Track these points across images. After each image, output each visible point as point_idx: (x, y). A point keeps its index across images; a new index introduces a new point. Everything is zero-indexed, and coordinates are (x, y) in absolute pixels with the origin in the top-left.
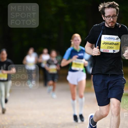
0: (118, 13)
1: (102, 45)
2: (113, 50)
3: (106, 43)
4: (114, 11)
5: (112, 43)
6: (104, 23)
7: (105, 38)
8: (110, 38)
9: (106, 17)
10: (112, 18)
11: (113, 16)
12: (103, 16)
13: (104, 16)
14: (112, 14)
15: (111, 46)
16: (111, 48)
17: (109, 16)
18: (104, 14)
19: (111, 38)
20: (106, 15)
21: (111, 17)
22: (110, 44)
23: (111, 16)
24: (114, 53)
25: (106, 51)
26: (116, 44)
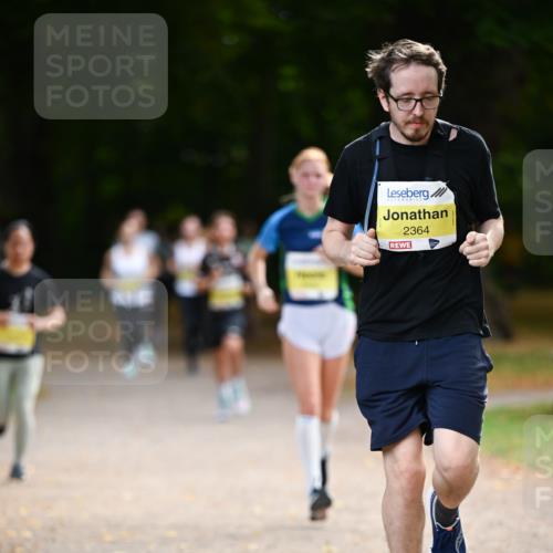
0: (443, 85)
1: (381, 224)
2: (431, 241)
3: (395, 216)
4: (429, 78)
5: (420, 212)
6: (387, 127)
7: (391, 195)
8: (410, 194)
9: (396, 101)
10: (419, 104)
11: (425, 97)
12: (381, 95)
13: (388, 95)
14: (422, 88)
15: (416, 223)
16: (417, 231)
17: (408, 97)
18: (387, 86)
19: (413, 194)
20: (394, 92)
21: (417, 101)
22: (414, 216)
23: (417, 97)
24: (436, 248)
25: (402, 245)
26: (436, 215)
